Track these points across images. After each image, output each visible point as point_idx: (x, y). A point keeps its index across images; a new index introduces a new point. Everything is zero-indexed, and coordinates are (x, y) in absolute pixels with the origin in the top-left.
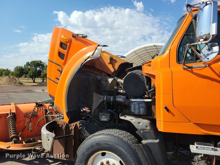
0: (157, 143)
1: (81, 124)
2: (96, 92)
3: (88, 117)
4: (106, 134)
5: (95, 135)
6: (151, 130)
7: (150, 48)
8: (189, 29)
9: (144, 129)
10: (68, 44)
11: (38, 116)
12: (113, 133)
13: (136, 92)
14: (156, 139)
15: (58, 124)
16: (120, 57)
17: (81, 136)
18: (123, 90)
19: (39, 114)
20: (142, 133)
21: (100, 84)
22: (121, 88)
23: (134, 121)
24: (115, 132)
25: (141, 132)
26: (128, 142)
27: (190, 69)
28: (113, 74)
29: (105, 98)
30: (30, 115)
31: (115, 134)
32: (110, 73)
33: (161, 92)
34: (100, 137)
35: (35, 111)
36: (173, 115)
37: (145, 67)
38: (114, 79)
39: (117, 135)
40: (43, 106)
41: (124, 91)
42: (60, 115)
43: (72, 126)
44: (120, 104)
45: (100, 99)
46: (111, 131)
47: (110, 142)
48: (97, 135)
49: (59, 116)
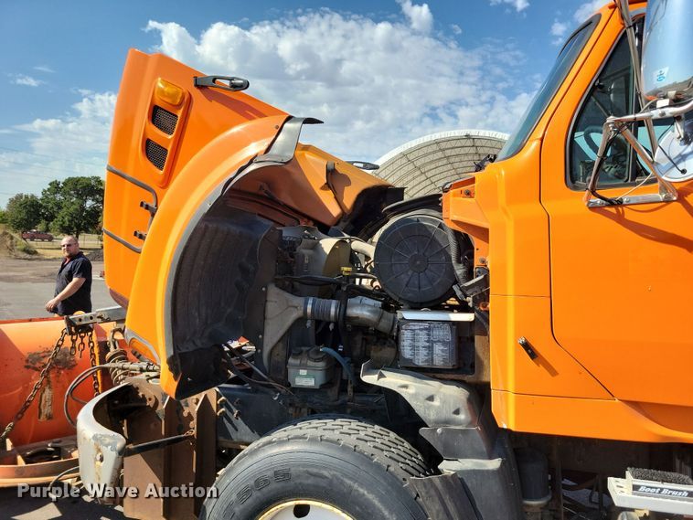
0: (493, 472)
1: (223, 398)
2: (277, 286)
3: (249, 372)
4: (313, 440)
5: (270, 443)
6: (471, 424)
7: (454, 144)
8: (609, 69)
9: (447, 422)
10: (179, 114)
11: (74, 365)
12: (335, 435)
13: (419, 288)
14: (491, 457)
15: (143, 395)
16: (361, 165)
17: (221, 439)
18: (370, 280)
19: (77, 357)
20: (442, 434)
21: (292, 257)
22: (364, 270)
23: (411, 390)
24: (345, 429)
25: (439, 431)
26: (391, 469)
27: (613, 210)
28: (336, 225)
29: (309, 307)
30: (46, 360)
31: (346, 440)
32: (327, 222)
33: (511, 289)
34: (288, 448)
35: (66, 348)
36: (553, 372)
37: (451, 198)
38: (343, 242)
39: (351, 441)
40: (91, 330)
41: (376, 283)
42: (149, 364)
43: (192, 405)
44: (361, 327)
45: (292, 309)
46: (329, 426)
47: (325, 468)
48: (281, 442)
49: (144, 367)
